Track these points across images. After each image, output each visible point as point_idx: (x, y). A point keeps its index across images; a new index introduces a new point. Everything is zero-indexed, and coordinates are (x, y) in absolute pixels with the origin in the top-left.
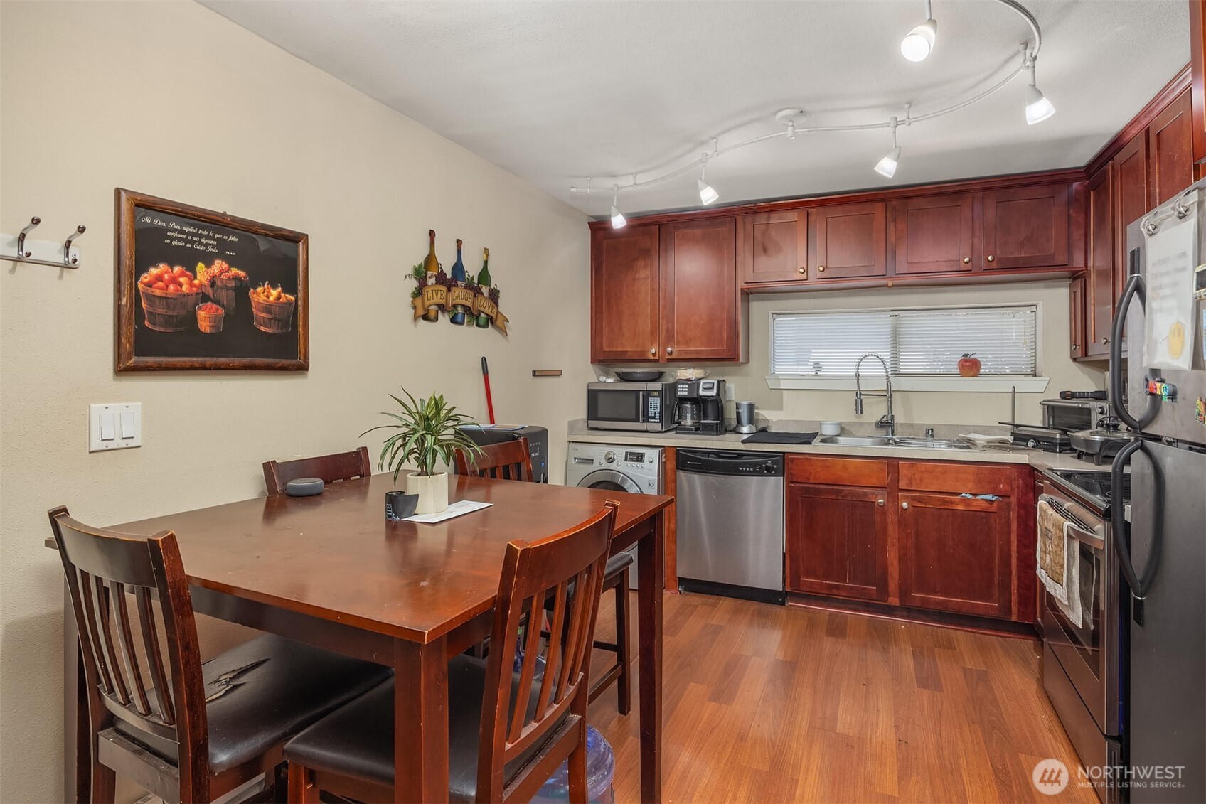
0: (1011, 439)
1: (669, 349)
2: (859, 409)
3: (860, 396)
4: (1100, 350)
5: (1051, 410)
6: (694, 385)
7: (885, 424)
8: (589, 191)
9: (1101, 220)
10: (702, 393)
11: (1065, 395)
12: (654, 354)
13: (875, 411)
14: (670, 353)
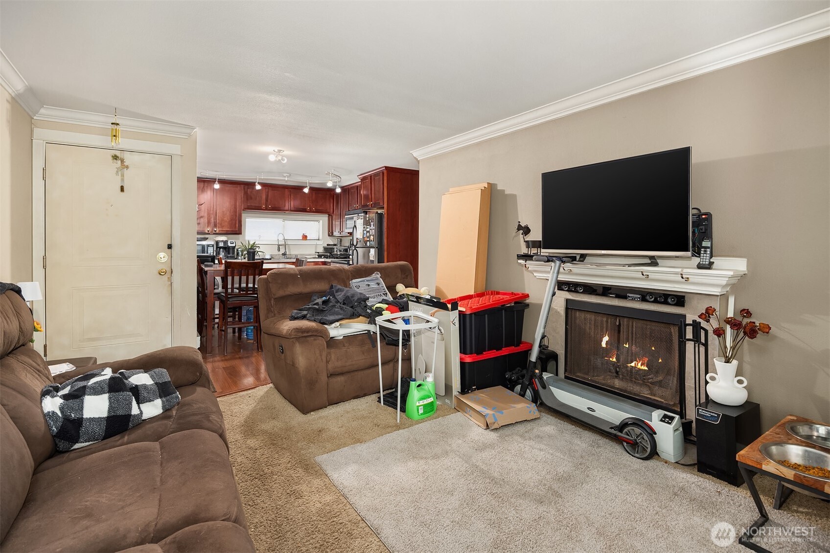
0: (317, 257)
1: (215, 229)
2: (279, 250)
3: (279, 245)
4: (336, 233)
5: (325, 249)
6: (225, 242)
7: (284, 254)
8: (207, 175)
9: (337, 203)
10: (230, 245)
11: (328, 245)
12: (209, 231)
13: (282, 251)
14: (215, 231)
